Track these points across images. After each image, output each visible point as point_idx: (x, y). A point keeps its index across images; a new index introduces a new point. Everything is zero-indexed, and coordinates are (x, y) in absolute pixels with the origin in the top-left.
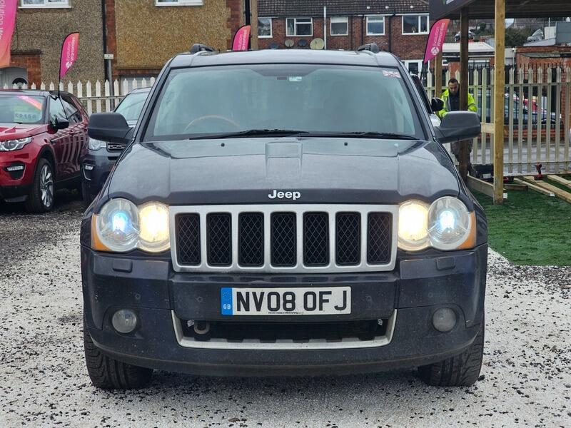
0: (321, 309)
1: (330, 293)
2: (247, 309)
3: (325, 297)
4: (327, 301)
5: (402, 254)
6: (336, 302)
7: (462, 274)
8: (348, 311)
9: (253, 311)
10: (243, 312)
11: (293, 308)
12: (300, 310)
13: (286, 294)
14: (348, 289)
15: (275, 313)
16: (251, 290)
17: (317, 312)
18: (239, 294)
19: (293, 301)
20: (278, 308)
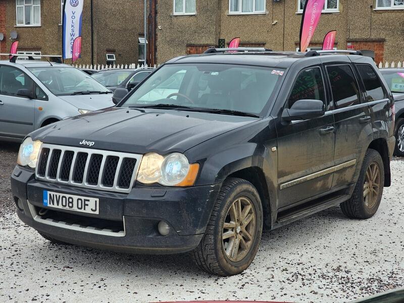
0: (85, 209)
1: (88, 200)
2: (53, 204)
3: (87, 202)
4: (87, 205)
5: (137, 184)
6: (92, 207)
7: (168, 201)
8: (97, 212)
9: (55, 206)
10: (51, 205)
11: (72, 207)
12: (75, 208)
13: (69, 198)
14: (98, 200)
15: (65, 208)
16: (55, 193)
17: (82, 211)
18: (50, 194)
19: (72, 203)
20: (65, 206)
